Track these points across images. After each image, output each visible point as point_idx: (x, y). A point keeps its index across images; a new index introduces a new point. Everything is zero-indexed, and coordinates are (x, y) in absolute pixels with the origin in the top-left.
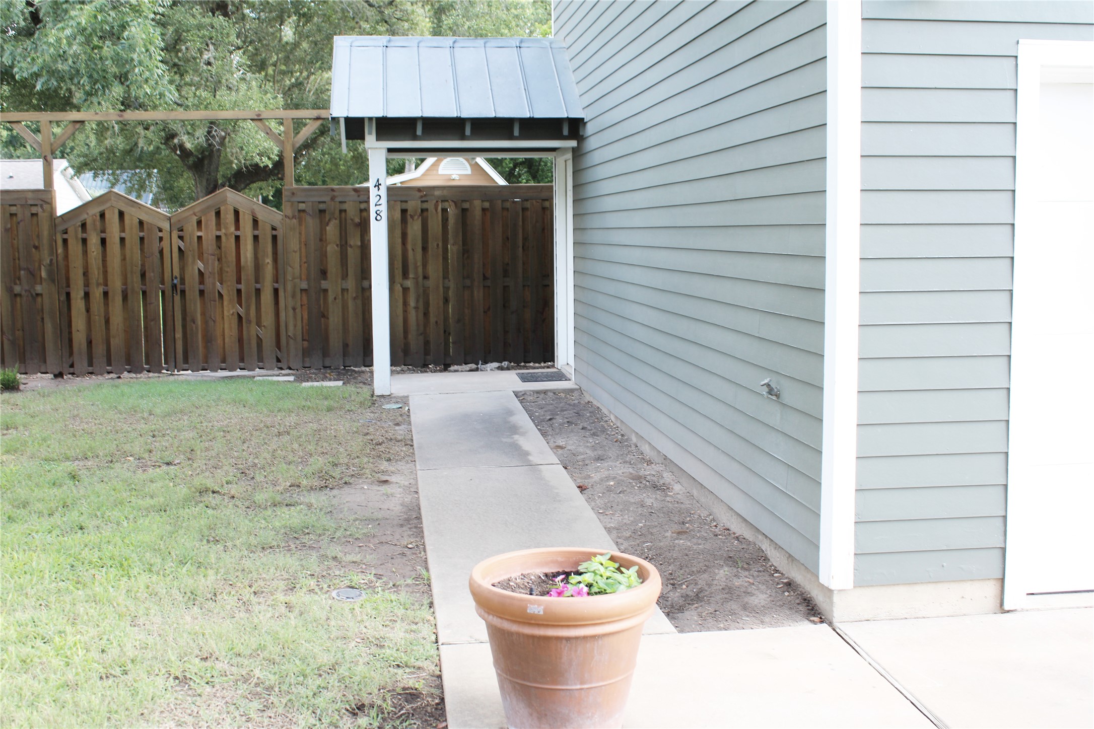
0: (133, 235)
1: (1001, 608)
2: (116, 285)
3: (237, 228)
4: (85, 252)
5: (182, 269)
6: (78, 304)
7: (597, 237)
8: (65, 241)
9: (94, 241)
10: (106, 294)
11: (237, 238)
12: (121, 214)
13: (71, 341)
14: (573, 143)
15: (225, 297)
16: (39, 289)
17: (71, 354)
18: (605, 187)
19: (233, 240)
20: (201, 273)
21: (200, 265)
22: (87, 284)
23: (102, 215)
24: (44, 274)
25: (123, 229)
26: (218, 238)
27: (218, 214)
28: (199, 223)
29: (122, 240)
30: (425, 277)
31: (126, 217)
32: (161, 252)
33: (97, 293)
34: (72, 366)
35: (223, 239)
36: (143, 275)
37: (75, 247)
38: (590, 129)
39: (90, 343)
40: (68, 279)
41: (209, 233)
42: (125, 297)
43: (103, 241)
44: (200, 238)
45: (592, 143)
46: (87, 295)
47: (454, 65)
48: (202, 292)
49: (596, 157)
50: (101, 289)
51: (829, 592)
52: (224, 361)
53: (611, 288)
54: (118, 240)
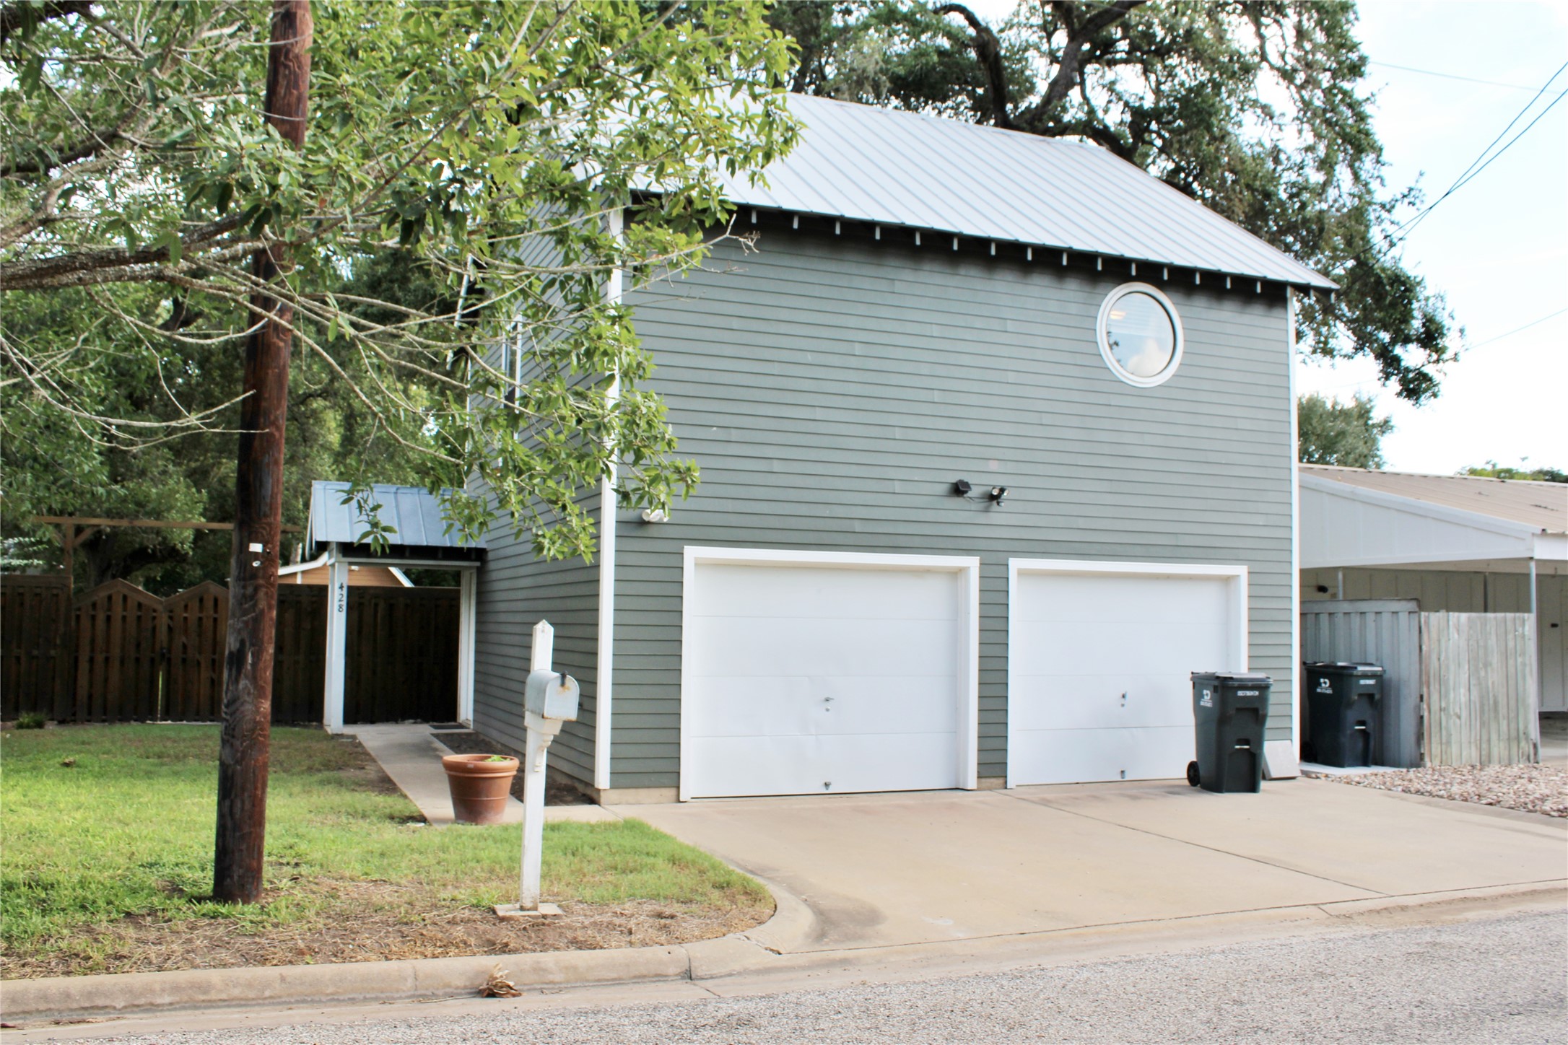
0: (132, 614)
1: (679, 801)
2: (116, 652)
3: (216, 611)
4: (93, 626)
5: (171, 640)
6: (84, 666)
7: (492, 627)
8: (78, 617)
9: (101, 617)
10: (107, 659)
11: (215, 620)
12: (125, 598)
13: (75, 695)
14: (478, 564)
15: (203, 665)
16: (53, 652)
17: (74, 705)
18: (499, 596)
19: (211, 621)
20: (185, 646)
21: (184, 639)
22: (92, 650)
23: (110, 598)
24: (58, 642)
25: (125, 609)
26: (200, 619)
27: (201, 600)
28: (186, 607)
29: (124, 618)
30: (359, 655)
31: (129, 601)
32: (154, 629)
33: (100, 658)
34: (74, 714)
35: (205, 620)
36: (138, 645)
37: (85, 623)
38: (490, 556)
39: (90, 697)
40: (77, 646)
41: (193, 615)
42: (122, 662)
43: (109, 618)
44: (186, 618)
45: (492, 566)
46: (91, 660)
47: (397, 506)
48: (184, 661)
49: (494, 576)
50: (104, 655)
51: (598, 791)
52: (198, 713)
53: (500, 661)
54: (119, 617)
